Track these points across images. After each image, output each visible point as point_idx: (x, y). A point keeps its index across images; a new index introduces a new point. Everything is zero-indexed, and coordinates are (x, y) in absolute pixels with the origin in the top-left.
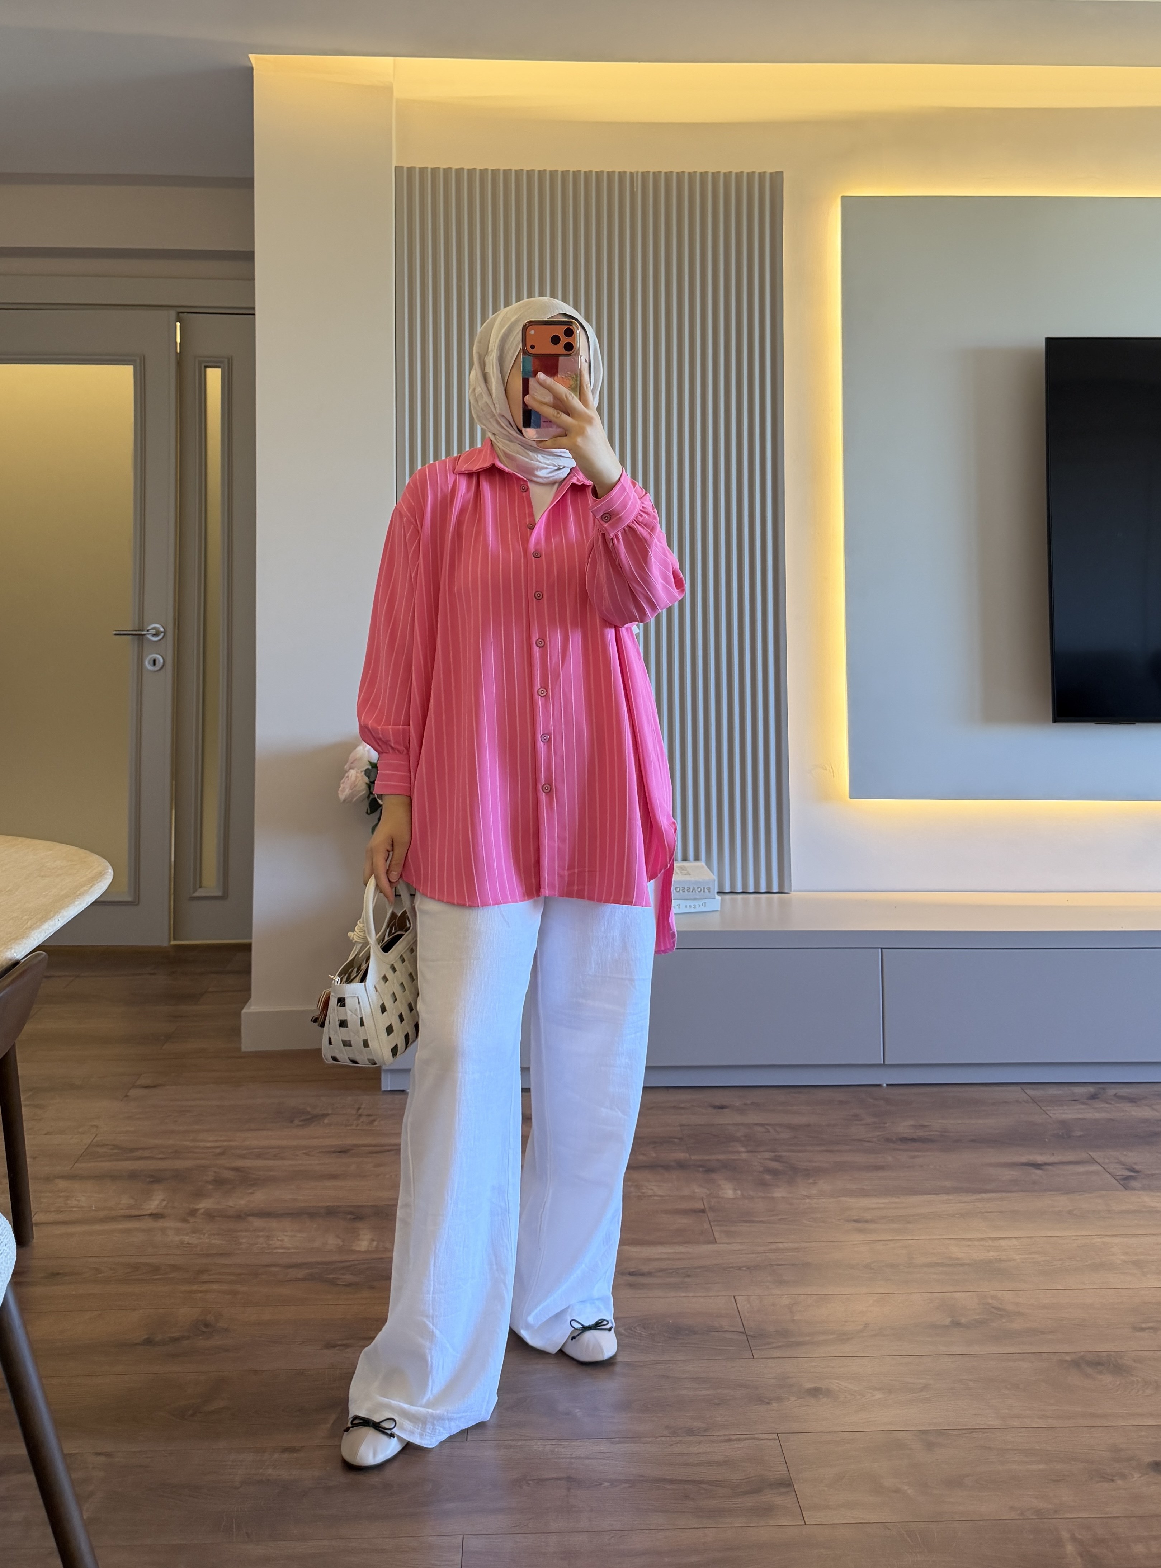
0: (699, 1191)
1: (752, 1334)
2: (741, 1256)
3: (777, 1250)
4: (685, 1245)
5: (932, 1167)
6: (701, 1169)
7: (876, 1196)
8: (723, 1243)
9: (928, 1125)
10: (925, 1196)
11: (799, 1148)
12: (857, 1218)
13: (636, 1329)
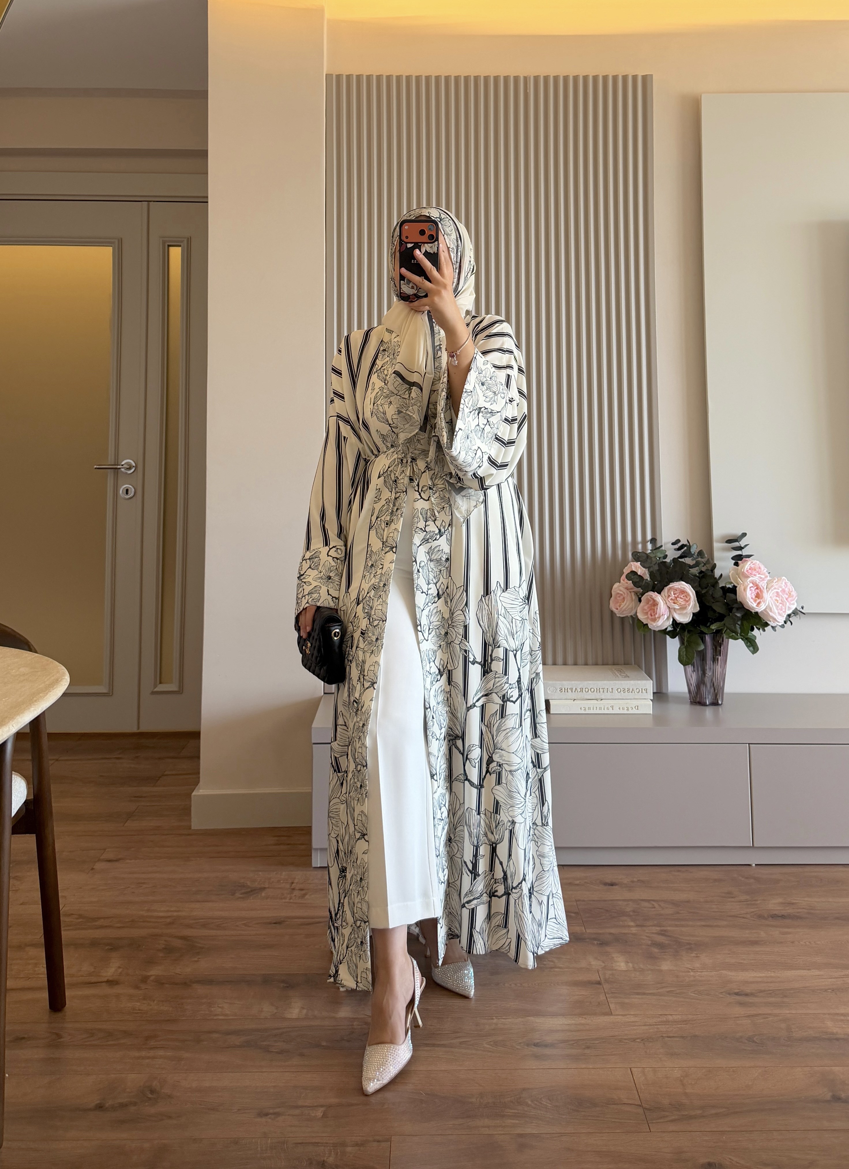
0: (596, 964)
1: (647, 1106)
2: (634, 1028)
3: (667, 1022)
4: (584, 1017)
5: (801, 943)
6: (596, 942)
7: (753, 970)
8: (617, 1015)
9: (796, 903)
10: (798, 971)
11: (683, 923)
12: (738, 991)
13: (542, 1101)
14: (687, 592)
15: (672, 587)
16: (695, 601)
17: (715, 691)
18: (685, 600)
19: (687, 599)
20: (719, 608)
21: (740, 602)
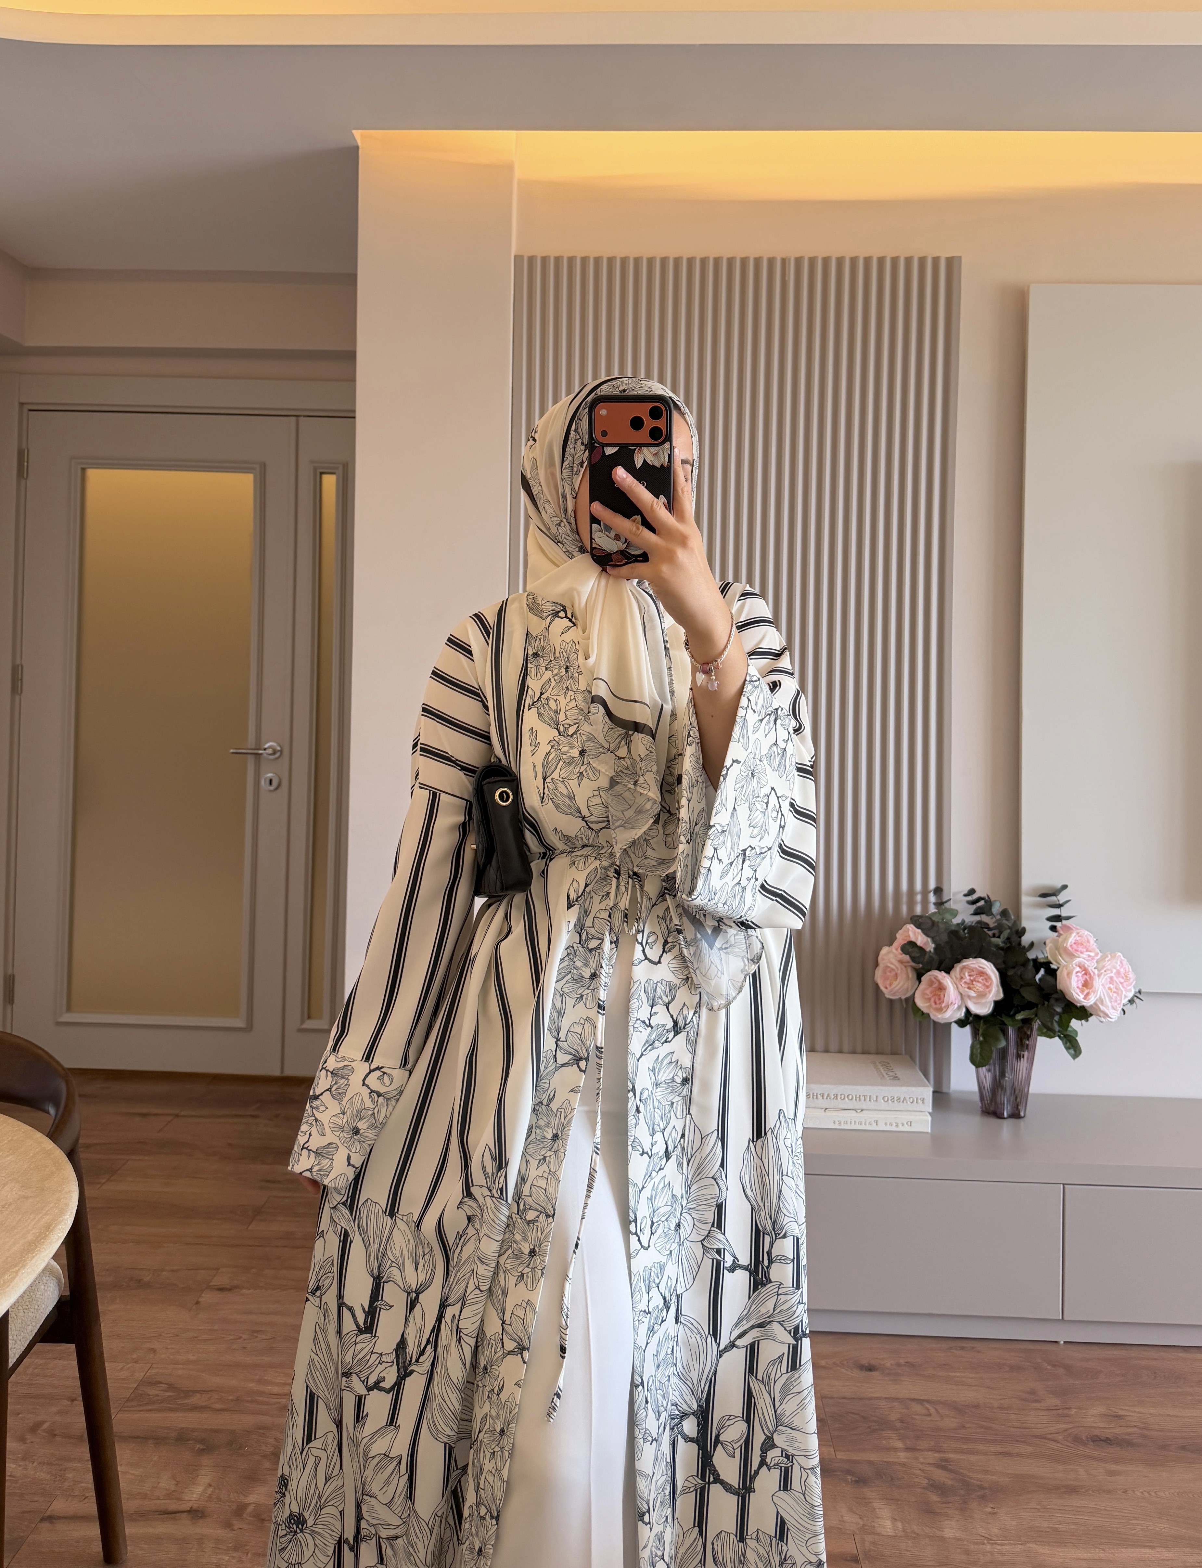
0: (849, 1519)
6: (849, 1478)
11: (972, 1446)
14: (987, 975)
15: (967, 965)
16: (997, 986)
17: (1016, 1098)
18: (984, 985)
19: (987, 984)
20: (1029, 995)
21: (1061, 991)
